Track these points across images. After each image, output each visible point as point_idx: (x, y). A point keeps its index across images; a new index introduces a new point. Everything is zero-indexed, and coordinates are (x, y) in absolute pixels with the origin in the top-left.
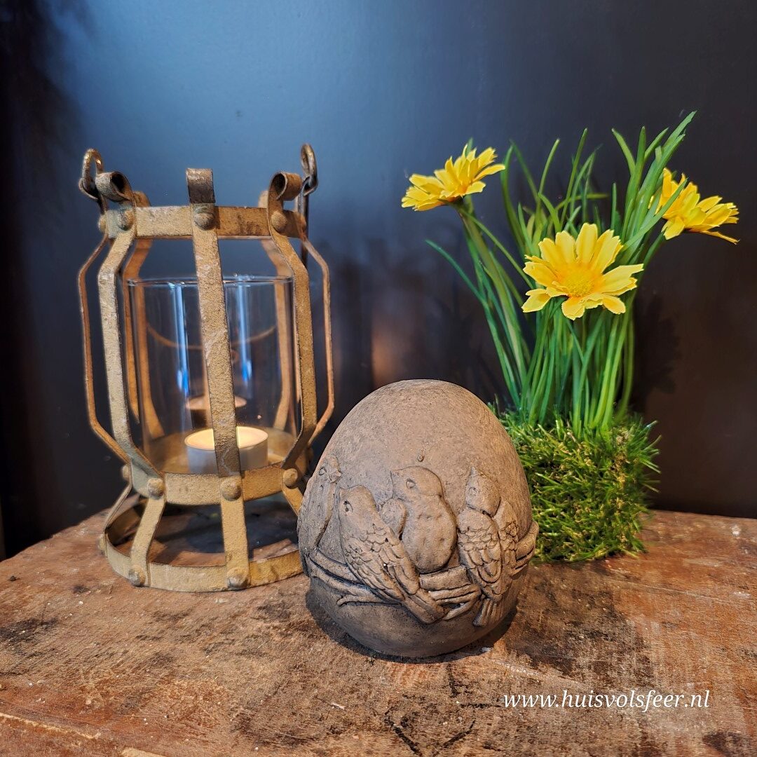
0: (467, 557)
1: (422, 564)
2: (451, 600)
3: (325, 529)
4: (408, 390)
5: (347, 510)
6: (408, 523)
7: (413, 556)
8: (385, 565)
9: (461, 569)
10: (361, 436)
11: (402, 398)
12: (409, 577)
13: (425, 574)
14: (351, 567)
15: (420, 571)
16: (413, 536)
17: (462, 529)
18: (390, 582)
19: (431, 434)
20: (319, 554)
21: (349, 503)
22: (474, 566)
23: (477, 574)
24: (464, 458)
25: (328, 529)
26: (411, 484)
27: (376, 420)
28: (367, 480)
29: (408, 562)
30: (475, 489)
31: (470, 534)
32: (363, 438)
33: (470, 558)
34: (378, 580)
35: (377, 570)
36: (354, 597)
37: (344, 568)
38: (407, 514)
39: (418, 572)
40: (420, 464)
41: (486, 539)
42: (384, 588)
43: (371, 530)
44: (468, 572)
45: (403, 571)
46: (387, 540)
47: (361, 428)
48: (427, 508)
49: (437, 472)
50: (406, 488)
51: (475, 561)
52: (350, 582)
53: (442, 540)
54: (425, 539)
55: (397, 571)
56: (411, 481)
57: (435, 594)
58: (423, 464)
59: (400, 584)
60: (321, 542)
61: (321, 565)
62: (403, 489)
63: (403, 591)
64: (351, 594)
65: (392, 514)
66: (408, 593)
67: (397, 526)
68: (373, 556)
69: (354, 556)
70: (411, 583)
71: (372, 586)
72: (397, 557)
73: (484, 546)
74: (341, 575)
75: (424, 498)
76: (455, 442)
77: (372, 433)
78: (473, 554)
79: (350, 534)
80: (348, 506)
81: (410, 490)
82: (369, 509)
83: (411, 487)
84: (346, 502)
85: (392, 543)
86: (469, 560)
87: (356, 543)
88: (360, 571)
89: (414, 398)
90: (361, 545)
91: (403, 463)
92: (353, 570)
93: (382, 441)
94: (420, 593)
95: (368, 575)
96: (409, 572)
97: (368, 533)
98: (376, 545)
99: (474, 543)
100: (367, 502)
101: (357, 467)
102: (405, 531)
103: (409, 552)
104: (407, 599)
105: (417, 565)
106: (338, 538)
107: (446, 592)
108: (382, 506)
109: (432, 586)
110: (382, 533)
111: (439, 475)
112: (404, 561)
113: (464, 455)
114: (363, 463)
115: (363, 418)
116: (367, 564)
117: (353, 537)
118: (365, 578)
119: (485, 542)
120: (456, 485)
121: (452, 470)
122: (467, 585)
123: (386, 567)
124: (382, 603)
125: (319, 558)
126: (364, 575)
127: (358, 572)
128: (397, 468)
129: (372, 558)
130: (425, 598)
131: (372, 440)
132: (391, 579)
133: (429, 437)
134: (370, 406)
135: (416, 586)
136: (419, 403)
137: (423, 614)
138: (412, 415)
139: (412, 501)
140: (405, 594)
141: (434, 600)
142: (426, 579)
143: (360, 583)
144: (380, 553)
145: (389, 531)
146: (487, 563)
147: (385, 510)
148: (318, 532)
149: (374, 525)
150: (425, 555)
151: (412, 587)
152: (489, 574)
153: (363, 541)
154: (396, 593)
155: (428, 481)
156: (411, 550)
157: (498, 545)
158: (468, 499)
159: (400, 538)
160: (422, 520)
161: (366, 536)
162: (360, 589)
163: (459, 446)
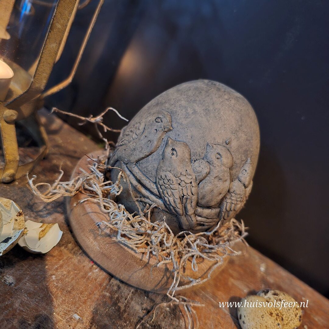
0: (225, 205)
1: (203, 202)
2: (204, 223)
3: (148, 156)
4: (229, 94)
5: (173, 154)
6: (207, 178)
7: (200, 196)
8: (183, 195)
9: (218, 210)
10: (194, 110)
11: (226, 97)
12: (193, 206)
13: (200, 207)
14: (159, 186)
15: (199, 205)
16: (207, 187)
17: (231, 191)
18: (181, 205)
19: (238, 129)
20: (136, 167)
21: (176, 151)
22: (225, 211)
23: (223, 215)
24: (247, 151)
25: (150, 157)
26: (219, 156)
27: (207, 104)
28: (191, 141)
29: (196, 199)
30: (246, 171)
31: (233, 195)
32: (195, 112)
33: (226, 206)
34: (174, 202)
35: (177, 196)
36: (151, 202)
37: (152, 184)
38: (209, 173)
39: (198, 204)
40: (226, 145)
41: (238, 200)
42: (176, 206)
43: (184, 173)
44: (220, 212)
45: (191, 202)
46: (191, 183)
47: (195, 105)
48: (222, 174)
49: (233, 154)
50: (215, 158)
51: (227, 209)
52: (152, 193)
53: (220, 194)
54: (213, 190)
55: (188, 201)
56: (219, 154)
57: (199, 218)
58: (228, 146)
59: (185, 208)
60: (141, 162)
61: (136, 175)
62: (212, 156)
63: (184, 212)
64: (149, 199)
65: (200, 169)
66: (186, 214)
67: (201, 177)
68: (179, 188)
69: (166, 183)
70: (192, 209)
71: (168, 203)
72: (192, 194)
73: (236, 203)
74: (149, 187)
75: (223, 168)
76: (247, 140)
77: (202, 112)
78: (229, 205)
79: (169, 169)
80: (175, 152)
81: (217, 160)
82: (187, 160)
83: (218, 158)
84: (173, 149)
85: (194, 185)
86: (225, 208)
87: (170, 176)
88: (165, 192)
89: (233, 101)
90: (174, 179)
91: (216, 141)
92: (160, 189)
93: (209, 121)
94: (193, 216)
95: (169, 196)
96: (194, 204)
97: (181, 174)
98: (183, 183)
99: (232, 200)
100: (187, 156)
101: (186, 129)
102: (204, 181)
103: (200, 194)
104: (184, 216)
105: (199, 201)
106: (156, 166)
107: (205, 219)
108: (195, 161)
109: (200, 214)
110: (190, 177)
111: (233, 156)
112: (194, 198)
113: (248, 149)
114: (191, 129)
115: (197, 99)
116: (172, 191)
117: (170, 171)
118: (166, 197)
119: (237, 201)
120: (238, 165)
121: (240, 156)
122: (216, 218)
123: (183, 197)
124: (167, 212)
125: (136, 170)
126: (167, 195)
127: (163, 191)
128: (212, 142)
129: (177, 188)
130: (194, 219)
131: (202, 117)
132: (182, 203)
133: (236, 131)
134: (203, 92)
135: (193, 212)
136: (235, 106)
137: (186, 225)
138: (230, 112)
139: (215, 167)
140: (185, 213)
141: (197, 221)
142: (199, 210)
143: (160, 197)
144: (183, 188)
145: (194, 178)
146: (231, 211)
147: (196, 164)
148: (142, 156)
149: (186, 170)
150: (207, 198)
151: (191, 211)
152: (228, 216)
153: (176, 177)
154: (180, 211)
155: (228, 158)
156: (201, 193)
157: (241, 204)
158: (240, 175)
159: (198, 184)
160: (216, 180)
161: (179, 175)
162: (158, 200)
163: (248, 142)
